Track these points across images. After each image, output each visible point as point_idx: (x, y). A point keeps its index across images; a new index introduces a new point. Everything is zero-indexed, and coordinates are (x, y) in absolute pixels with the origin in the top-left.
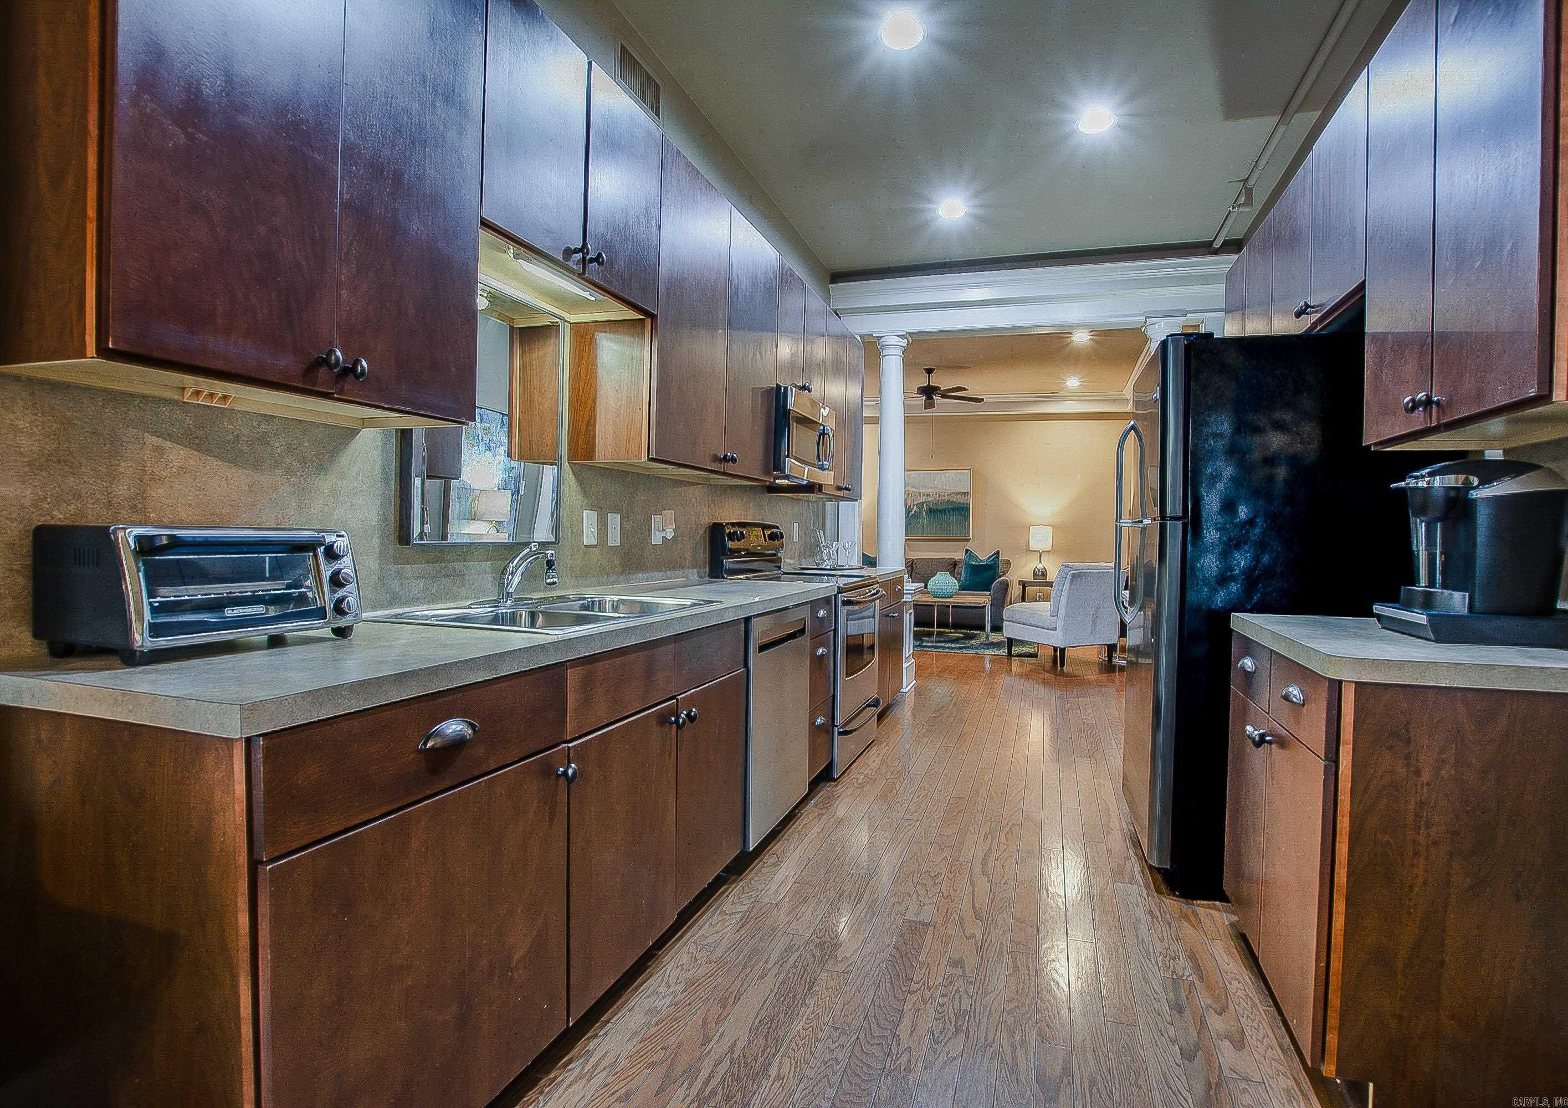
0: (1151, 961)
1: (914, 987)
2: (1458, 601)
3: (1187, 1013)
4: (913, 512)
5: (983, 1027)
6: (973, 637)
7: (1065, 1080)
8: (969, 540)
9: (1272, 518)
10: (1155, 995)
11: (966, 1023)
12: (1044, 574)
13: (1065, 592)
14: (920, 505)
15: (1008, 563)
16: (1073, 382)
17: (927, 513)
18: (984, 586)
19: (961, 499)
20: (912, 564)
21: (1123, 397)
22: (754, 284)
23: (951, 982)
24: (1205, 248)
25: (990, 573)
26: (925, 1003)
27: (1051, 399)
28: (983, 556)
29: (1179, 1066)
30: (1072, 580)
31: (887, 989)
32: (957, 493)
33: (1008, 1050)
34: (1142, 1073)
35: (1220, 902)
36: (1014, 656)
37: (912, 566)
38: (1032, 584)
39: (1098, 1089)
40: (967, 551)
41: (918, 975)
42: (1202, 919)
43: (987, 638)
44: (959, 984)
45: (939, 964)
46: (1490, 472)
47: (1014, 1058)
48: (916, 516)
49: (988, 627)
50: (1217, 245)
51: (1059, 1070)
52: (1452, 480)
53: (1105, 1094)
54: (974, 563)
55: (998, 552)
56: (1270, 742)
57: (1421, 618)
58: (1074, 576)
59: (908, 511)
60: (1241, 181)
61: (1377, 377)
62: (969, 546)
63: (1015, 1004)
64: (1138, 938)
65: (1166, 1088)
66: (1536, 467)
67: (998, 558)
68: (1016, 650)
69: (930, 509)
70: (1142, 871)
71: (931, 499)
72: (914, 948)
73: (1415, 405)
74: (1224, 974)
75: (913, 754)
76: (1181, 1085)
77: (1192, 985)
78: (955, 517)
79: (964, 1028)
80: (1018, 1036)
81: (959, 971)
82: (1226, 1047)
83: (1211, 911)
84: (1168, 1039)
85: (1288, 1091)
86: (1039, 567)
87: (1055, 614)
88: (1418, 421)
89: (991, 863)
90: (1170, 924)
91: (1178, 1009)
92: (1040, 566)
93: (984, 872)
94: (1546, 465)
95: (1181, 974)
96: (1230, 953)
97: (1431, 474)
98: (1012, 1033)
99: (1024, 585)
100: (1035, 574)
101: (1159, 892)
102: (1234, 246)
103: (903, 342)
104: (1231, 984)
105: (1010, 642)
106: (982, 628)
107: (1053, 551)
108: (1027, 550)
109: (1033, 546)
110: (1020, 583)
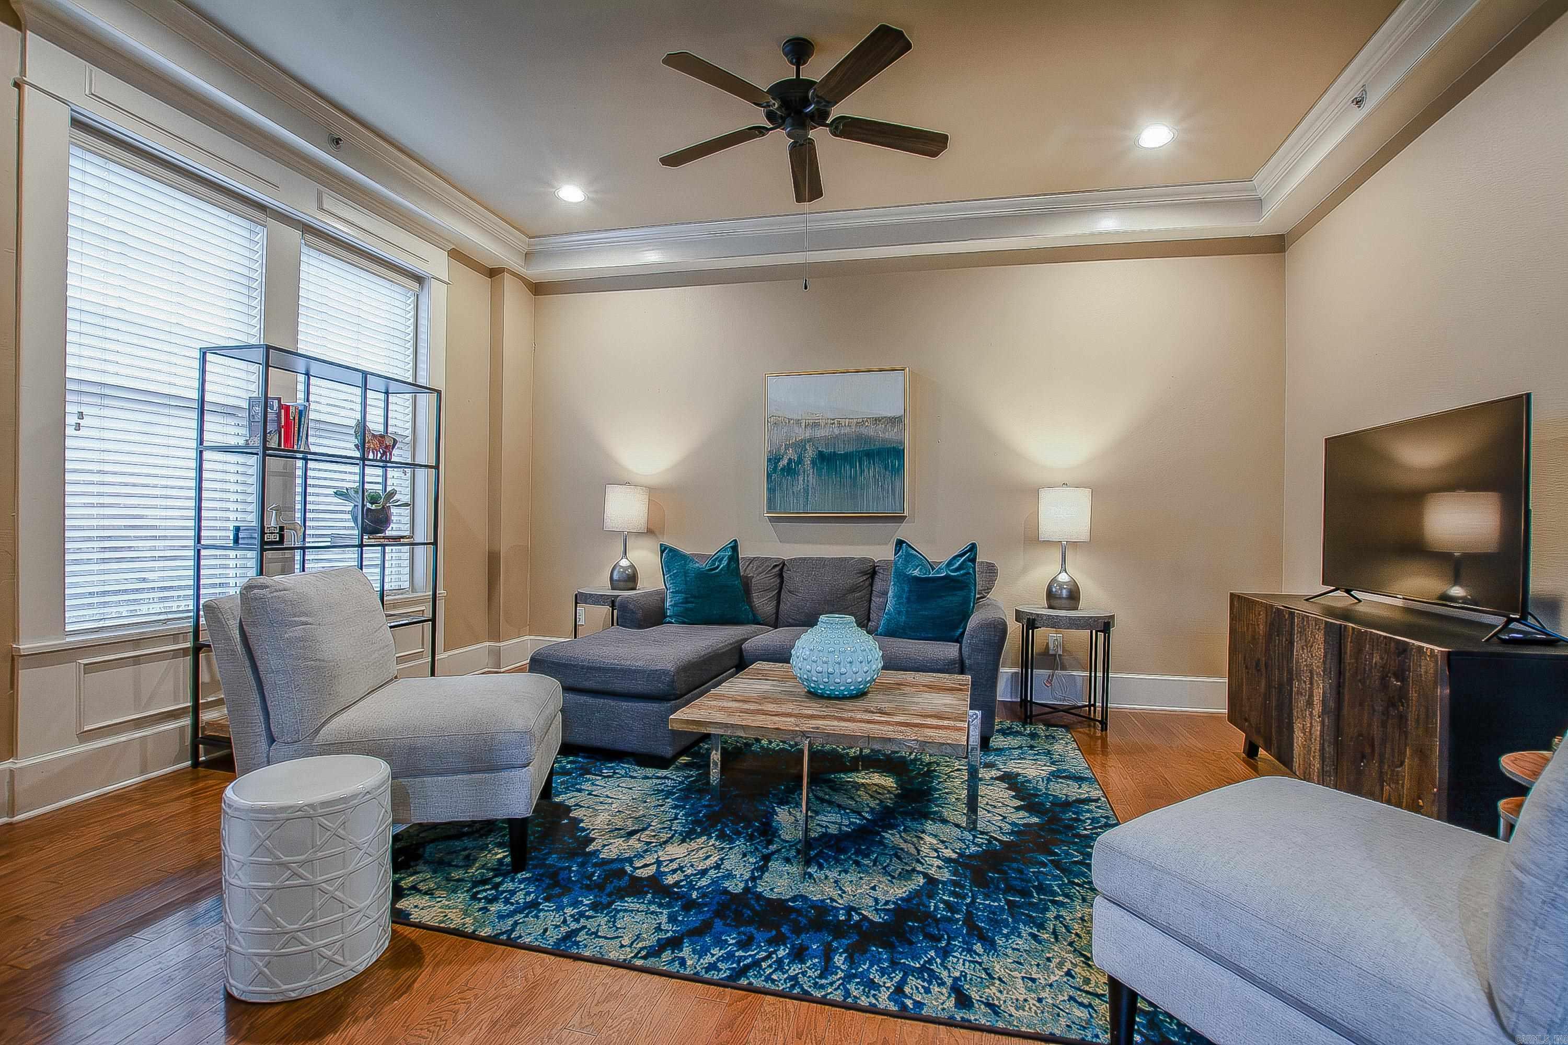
4: (785, 462)
8: (901, 519)
12: (1074, 596)
14: (801, 446)
15: (991, 570)
17: (813, 462)
19: (891, 434)
20: (782, 570)
25: (957, 596)
28: (938, 556)
32: (877, 420)
37: (781, 575)
40: (900, 543)
48: (790, 470)
54: (916, 571)
55: (973, 547)
59: (774, 460)
62: (903, 531)
67: (973, 560)
69: (821, 456)
71: (820, 433)
78: (870, 472)
86: (1060, 579)
92: (1064, 580)
99: (1030, 625)
100: (1051, 598)
107: (1095, 543)
108: (1034, 539)
109: (1046, 532)
110: (1020, 618)
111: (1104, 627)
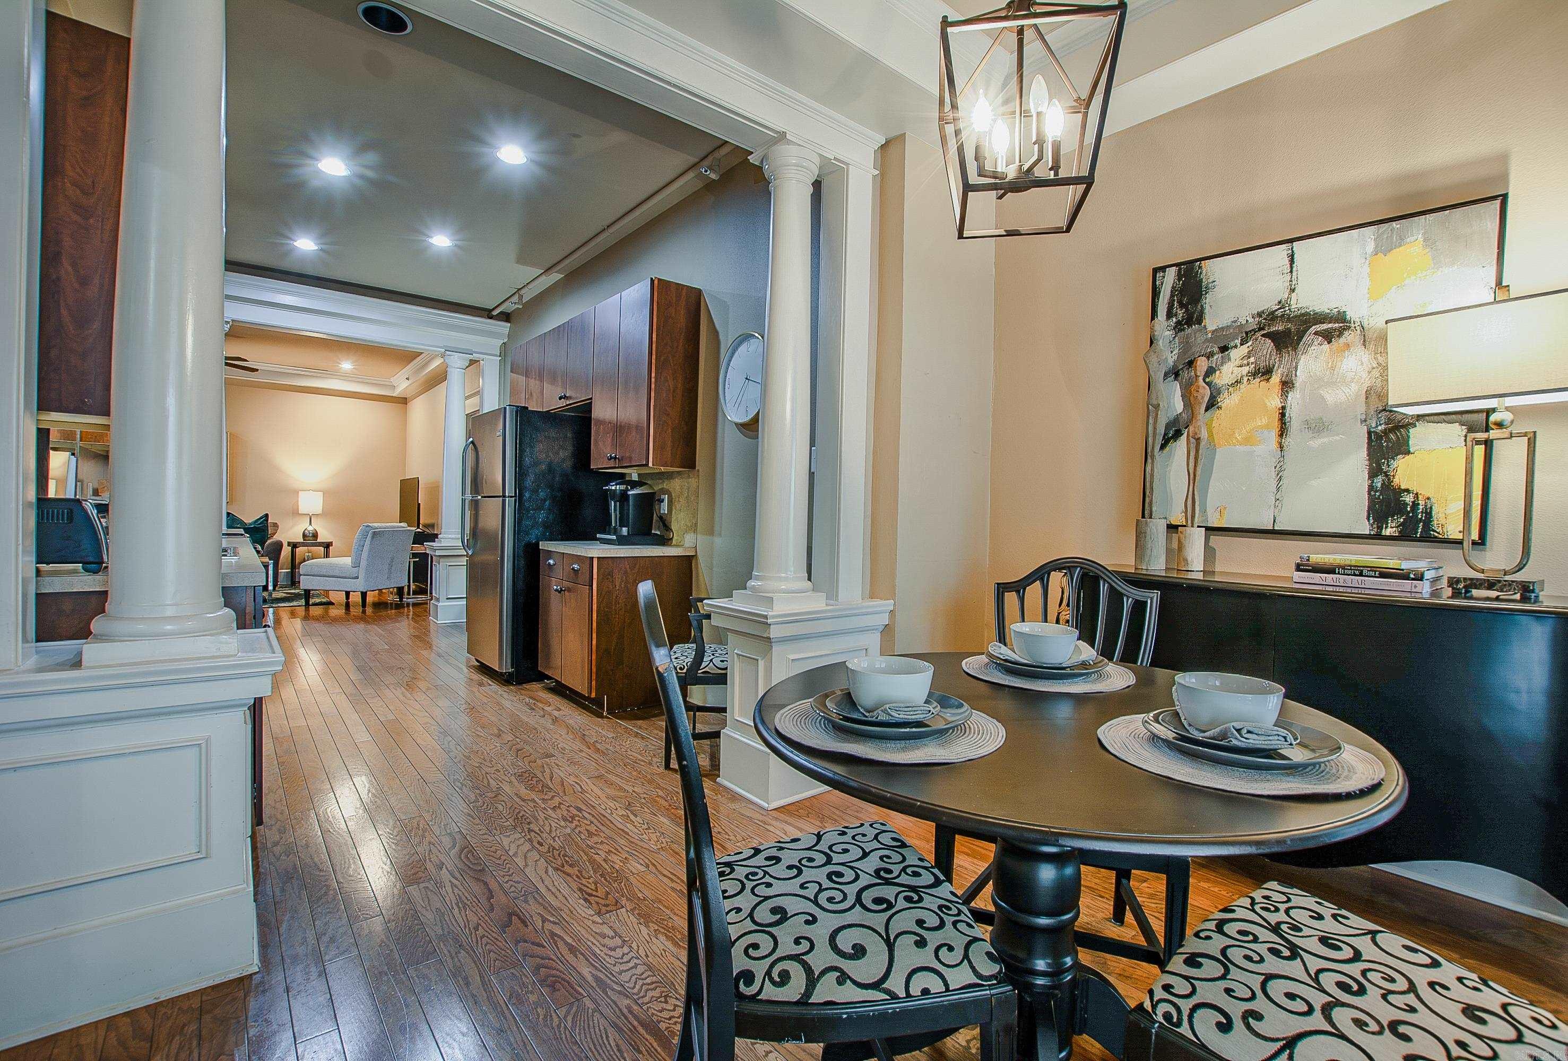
2: (625, 531)
9: (554, 498)
12: (315, 535)
13: (366, 548)
15: (275, 525)
16: (347, 365)
21: (390, 384)
24: (487, 313)
25: (260, 535)
27: (319, 375)
28: (248, 519)
30: (373, 538)
36: (311, 605)
38: (303, 545)
40: (229, 515)
42: (529, 688)
46: (634, 485)
50: (495, 313)
52: (623, 487)
54: (239, 526)
55: (267, 515)
56: (564, 591)
57: (614, 537)
58: (374, 534)
60: (516, 289)
61: (596, 440)
66: (646, 484)
67: (267, 520)
68: (314, 599)
73: (611, 458)
74: (545, 698)
77: (535, 703)
83: (532, 685)
87: (356, 565)
88: (612, 463)
91: (532, 709)
92: (310, 528)
94: (649, 482)
97: (616, 485)
99: (294, 546)
100: (304, 536)
102: (506, 317)
104: (549, 700)
105: (307, 594)
107: (325, 514)
108: (296, 513)
109: (302, 510)
110: (289, 544)
111: (327, 546)
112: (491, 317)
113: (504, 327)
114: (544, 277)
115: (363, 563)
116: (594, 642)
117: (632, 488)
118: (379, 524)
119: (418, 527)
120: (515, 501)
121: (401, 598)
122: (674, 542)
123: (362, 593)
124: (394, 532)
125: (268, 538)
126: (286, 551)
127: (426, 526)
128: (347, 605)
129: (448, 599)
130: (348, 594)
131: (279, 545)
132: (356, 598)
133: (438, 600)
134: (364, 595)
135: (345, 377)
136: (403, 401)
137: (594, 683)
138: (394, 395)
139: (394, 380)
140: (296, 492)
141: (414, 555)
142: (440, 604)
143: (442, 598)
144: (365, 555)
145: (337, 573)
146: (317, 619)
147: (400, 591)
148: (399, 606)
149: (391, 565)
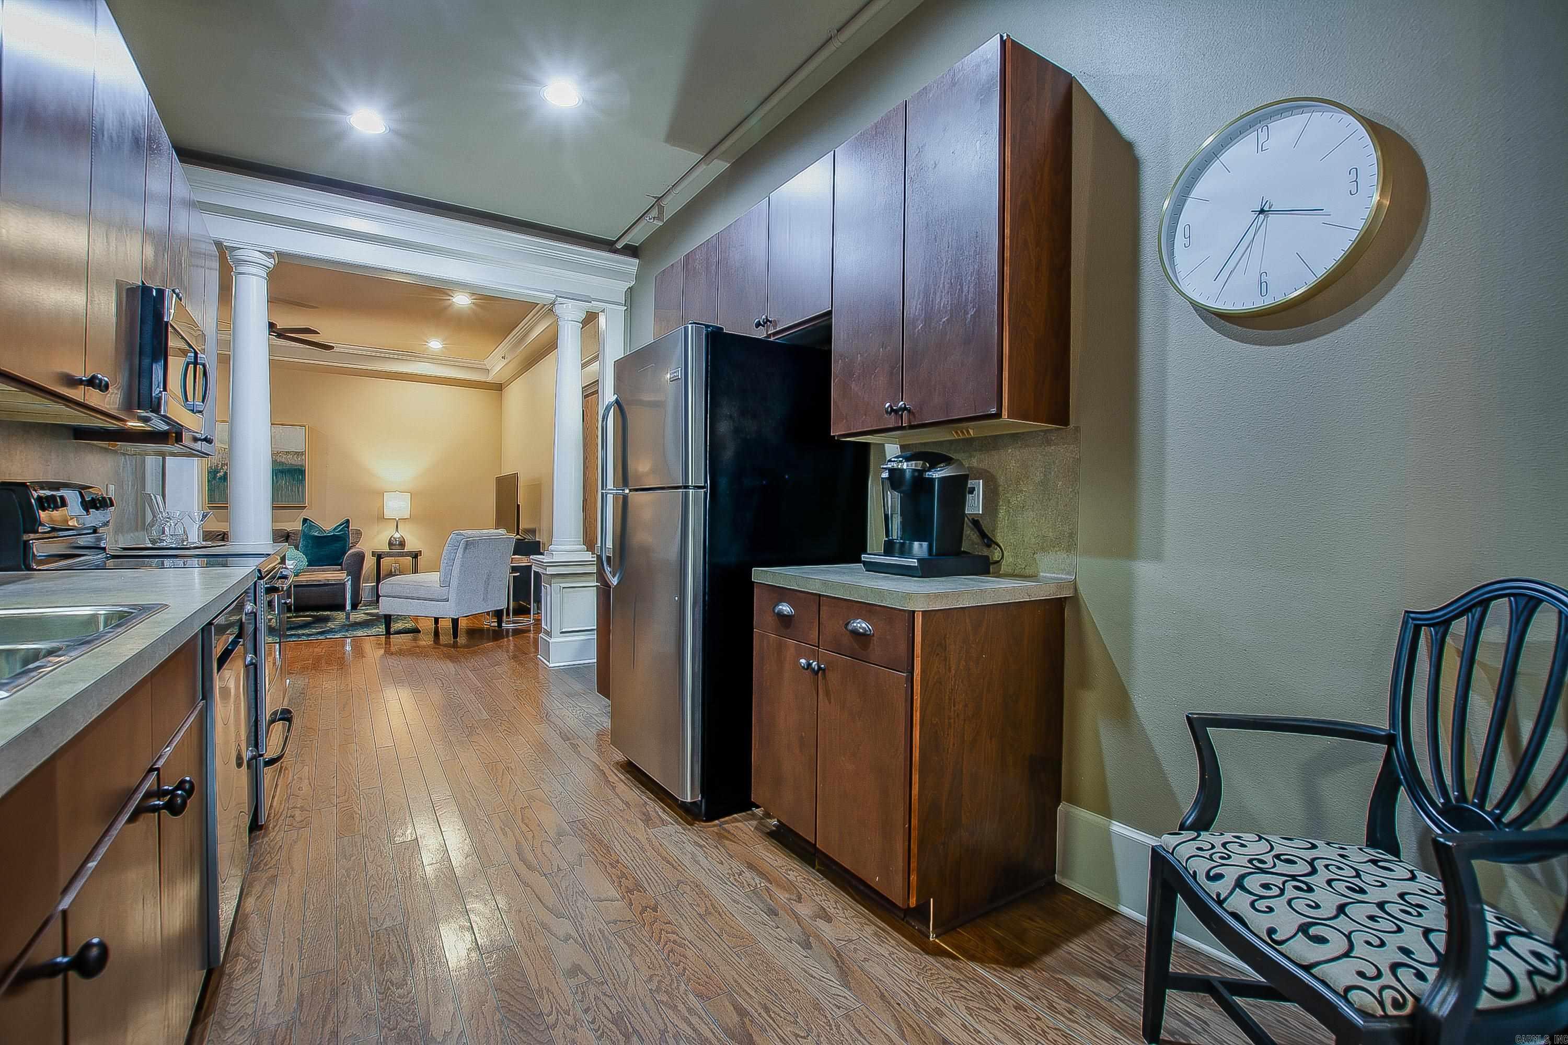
0: (727, 884)
1: (551, 1020)
2: (921, 549)
3: (781, 912)
5: (646, 1018)
6: (326, 619)
7: (748, 1022)
8: (305, 507)
10: (751, 910)
11: (628, 1024)
12: (402, 544)
13: (458, 562)
15: (358, 533)
16: (435, 344)
18: (334, 560)
19: (293, 461)
20: (224, 536)
21: (484, 367)
22: (121, 124)
23: (583, 993)
24: (608, 245)
25: (338, 545)
26: (576, 1030)
28: (328, 525)
29: (808, 957)
30: (466, 548)
31: (524, 1039)
32: (289, 454)
33: (683, 1026)
34: (790, 979)
35: (736, 813)
36: (392, 634)
38: (389, 555)
39: (773, 1012)
40: (305, 520)
41: (544, 1005)
42: (735, 833)
43: (348, 618)
44: (593, 991)
45: (557, 983)
46: (934, 460)
47: (695, 1030)
49: (348, 607)
50: (619, 246)
51: (736, 1018)
53: (780, 1012)
54: (316, 534)
55: (348, 521)
56: (825, 669)
57: (915, 562)
58: (468, 545)
59: (213, 472)
60: (655, 198)
62: (305, 514)
63: (656, 979)
64: (704, 870)
65: (814, 980)
67: (347, 527)
68: (396, 626)
70: (664, 811)
72: (518, 980)
73: (891, 411)
74: (779, 870)
75: (348, 768)
76: (818, 972)
77: (768, 889)
78: (283, 481)
79: (631, 1030)
80: (681, 1007)
81: (582, 978)
82: (820, 923)
83: (736, 824)
84: (784, 940)
85: (876, 934)
86: (395, 536)
87: (445, 583)
89: (530, 857)
90: (716, 847)
91: (772, 912)
92: (397, 535)
93: (529, 867)
95: (754, 884)
96: (771, 852)
98: (675, 1008)
99: (379, 557)
100: (390, 544)
101: (691, 825)
102: (632, 251)
103: (270, 263)
104: (789, 875)
105: (388, 619)
106: (342, 607)
107: (412, 519)
108: (381, 518)
109: (387, 514)
110: (373, 554)
111: (416, 555)
112: (616, 251)
113: (631, 265)
114: (703, 167)
115: (454, 582)
116: (915, 791)
117: (933, 466)
118: (474, 532)
119: (518, 534)
120: (706, 494)
121: (500, 622)
122: (1004, 568)
123: (453, 620)
124: (490, 540)
125: (350, 548)
126: (369, 563)
127: (528, 531)
128: (437, 633)
129: (561, 633)
130: (437, 620)
131: (360, 557)
132: (445, 624)
133: (549, 634)
134: (455, 622)
135: (433, 359)
136: (498, 388)
137: (913, 877)
138: (489, 379)
139: (488, 363)
140: (381, 494)
141: (514, 569)
142: (552, 640)
143: (556, 631)
144: (456, 571)
145: (422, 594)
146: (401, 653)
147: (498, 614)
148: (498, 634)
149: (487, 583)
